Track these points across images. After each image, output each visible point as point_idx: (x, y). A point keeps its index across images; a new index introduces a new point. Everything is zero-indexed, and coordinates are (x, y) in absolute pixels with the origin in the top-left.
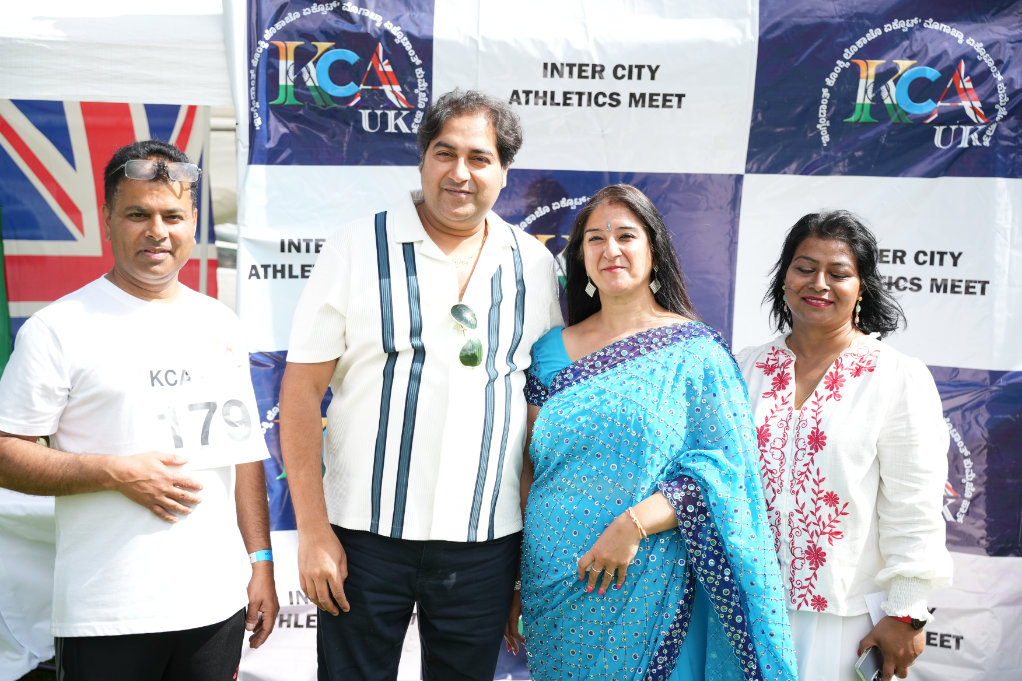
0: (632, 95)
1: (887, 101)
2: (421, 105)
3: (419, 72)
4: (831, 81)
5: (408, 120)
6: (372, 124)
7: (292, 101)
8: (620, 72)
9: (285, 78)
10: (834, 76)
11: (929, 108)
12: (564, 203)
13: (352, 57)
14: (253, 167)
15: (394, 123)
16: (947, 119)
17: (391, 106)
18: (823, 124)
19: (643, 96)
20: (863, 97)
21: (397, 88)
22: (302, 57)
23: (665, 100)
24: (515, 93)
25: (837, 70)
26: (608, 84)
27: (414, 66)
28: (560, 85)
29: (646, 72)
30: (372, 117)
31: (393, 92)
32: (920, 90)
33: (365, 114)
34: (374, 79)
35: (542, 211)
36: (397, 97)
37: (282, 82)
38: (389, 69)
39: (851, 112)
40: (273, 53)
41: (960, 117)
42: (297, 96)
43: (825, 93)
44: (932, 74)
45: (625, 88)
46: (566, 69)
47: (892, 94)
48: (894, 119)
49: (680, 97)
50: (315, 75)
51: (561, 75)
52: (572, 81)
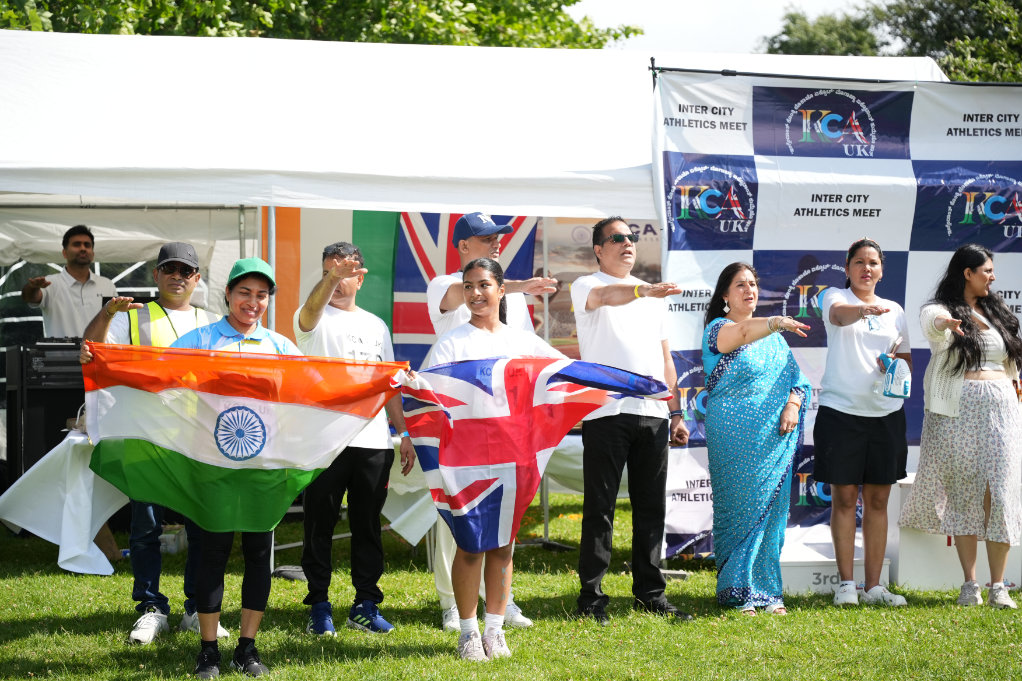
0: (855, 210)
1: (980, 213)
2: (751, 217)
3: (751, 200)
4: (952, 203)
5: (743, 225)
6: (725, 228)
7: (688, 217)
8: (850, 199)
9: (684, 205)
10: (954, 200)
11: (1002, 217)
12: (818, 268)
13: (718, 193)
14: (672, 252)
15: (736, 227)
16: (1009, 222)
17: (736, 218)
18: (948, 225)
19: (860, 210)
20: (968, 210)
21: (740, 209)
22: (693, 193)
23: (871, 212)
24: (798, 210)
25: (956, 197)
26: (843, 205)
27: (749, 197)
28: (819, 206)
29: (862, 199)
30: (726, 223)
31: (737, 210)
32: (996, 207)
33: (723, 222)
34: (729, 204)
35: (806, 273)
36: (740, 213)
37: (683, 207)
38: (736, 199)
39: (962, 219)
40: (678, 192)
41: (1013, 220)
42: (690, 213)
43: (950, 209)
44: (1002, 199)
45: (851, 206)
46: (823, 198)
47: (983, 209)
48: (984, 222)
49: (878, 211)
50: (699, 203)
51: (820, 200)
52: (826, 203)
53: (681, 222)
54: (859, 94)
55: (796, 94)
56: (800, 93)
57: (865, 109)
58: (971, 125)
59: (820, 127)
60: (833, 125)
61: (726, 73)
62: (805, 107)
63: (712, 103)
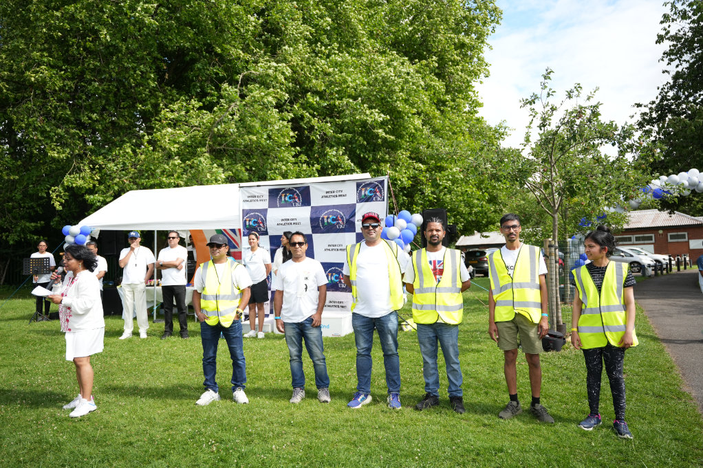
1: (329, 222)
2: (265, 226)
3: (265, 222)
5: (264, 228)
6: (259, 230)
8: (291, 220)
9: (247, 224)
11: (335, 222)
15: (262, 229)
17: (262, 227)
18: (321, 226)
22: (249, 221)
23: (298, 224)
24: (278, 224)
26: (290, 222)
28: (283, 222)
29: (295, 219)
31: (261, 225)
32: (333, 220)
33: (258, 228)
34: (259, 223)
36: (263, 225)
40: (246, 221)
41: (338, 223)
42: (249, 226)
45: (292, 222)
47: (329, 220)
48: (329, 224)
49: (300, 223)
50: (251, 223)
52: (286, 221)
53: (247, 229)
54: (296, 188)
55: (279, 190)
56: (281, 189)
57: (298, 192)
58: (328, 195)
59: (287, 199)
60: (290, 198)
61: (258, 186)
62: (283, 193)
63: (256, 195)
